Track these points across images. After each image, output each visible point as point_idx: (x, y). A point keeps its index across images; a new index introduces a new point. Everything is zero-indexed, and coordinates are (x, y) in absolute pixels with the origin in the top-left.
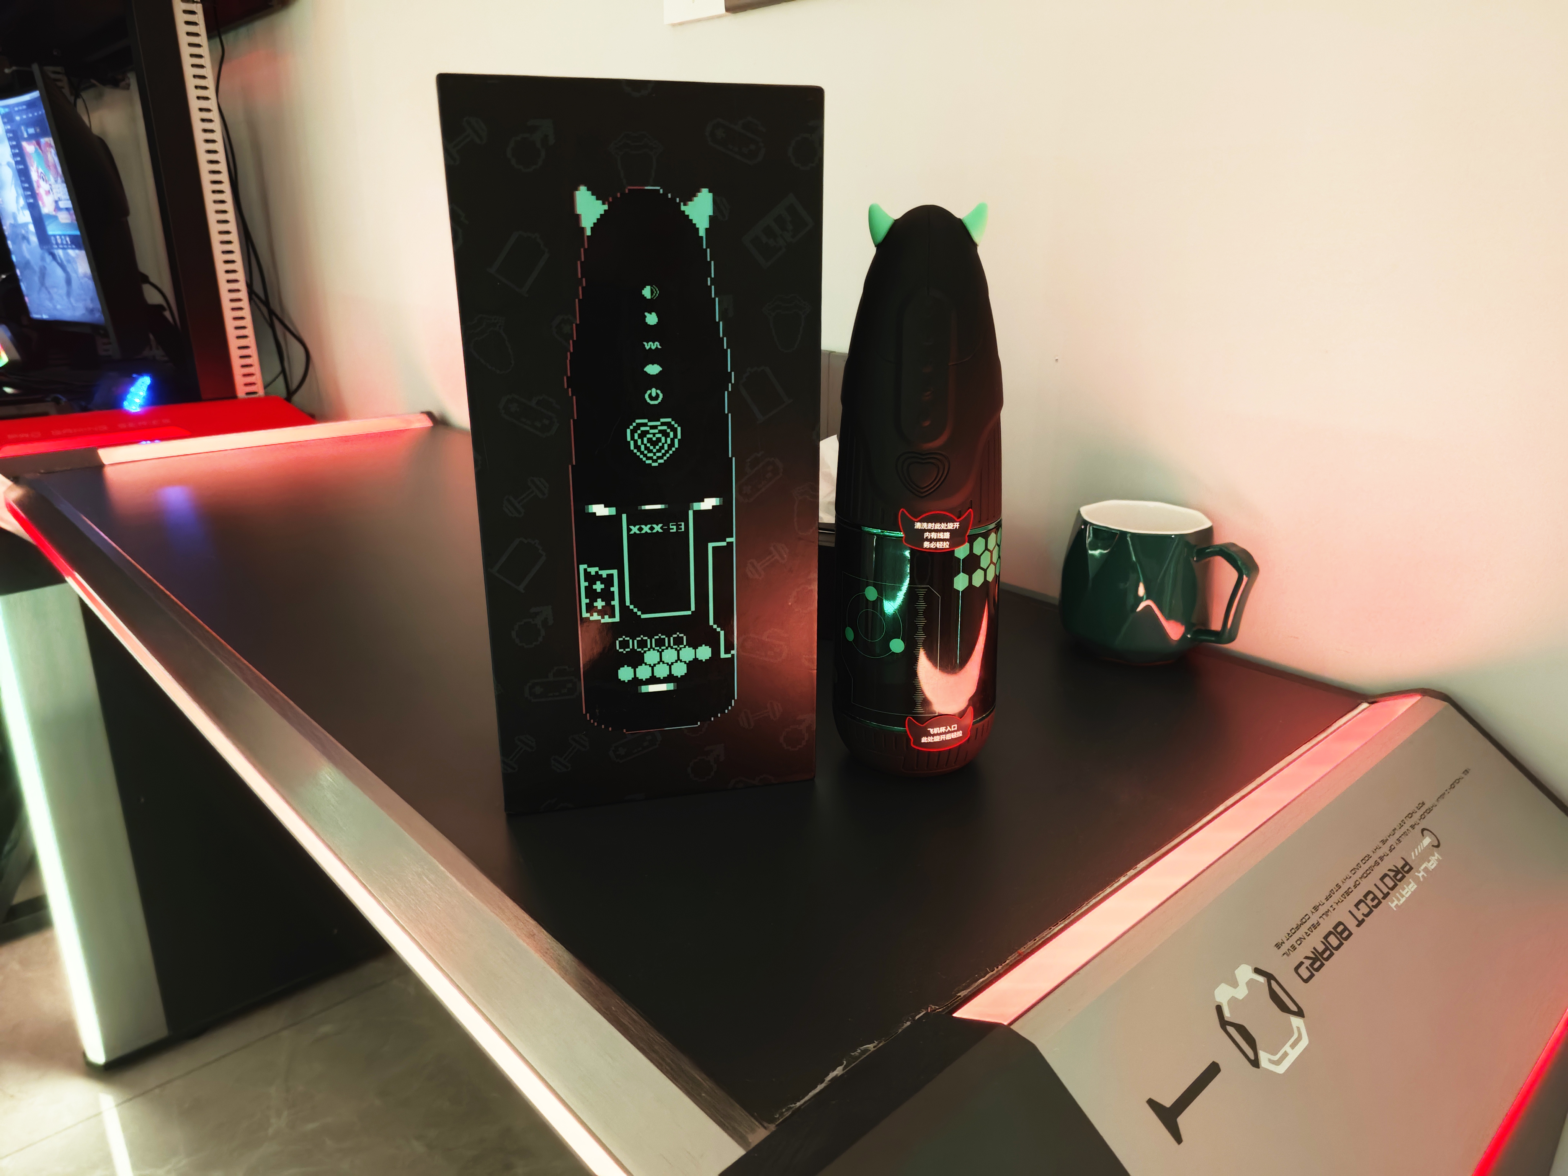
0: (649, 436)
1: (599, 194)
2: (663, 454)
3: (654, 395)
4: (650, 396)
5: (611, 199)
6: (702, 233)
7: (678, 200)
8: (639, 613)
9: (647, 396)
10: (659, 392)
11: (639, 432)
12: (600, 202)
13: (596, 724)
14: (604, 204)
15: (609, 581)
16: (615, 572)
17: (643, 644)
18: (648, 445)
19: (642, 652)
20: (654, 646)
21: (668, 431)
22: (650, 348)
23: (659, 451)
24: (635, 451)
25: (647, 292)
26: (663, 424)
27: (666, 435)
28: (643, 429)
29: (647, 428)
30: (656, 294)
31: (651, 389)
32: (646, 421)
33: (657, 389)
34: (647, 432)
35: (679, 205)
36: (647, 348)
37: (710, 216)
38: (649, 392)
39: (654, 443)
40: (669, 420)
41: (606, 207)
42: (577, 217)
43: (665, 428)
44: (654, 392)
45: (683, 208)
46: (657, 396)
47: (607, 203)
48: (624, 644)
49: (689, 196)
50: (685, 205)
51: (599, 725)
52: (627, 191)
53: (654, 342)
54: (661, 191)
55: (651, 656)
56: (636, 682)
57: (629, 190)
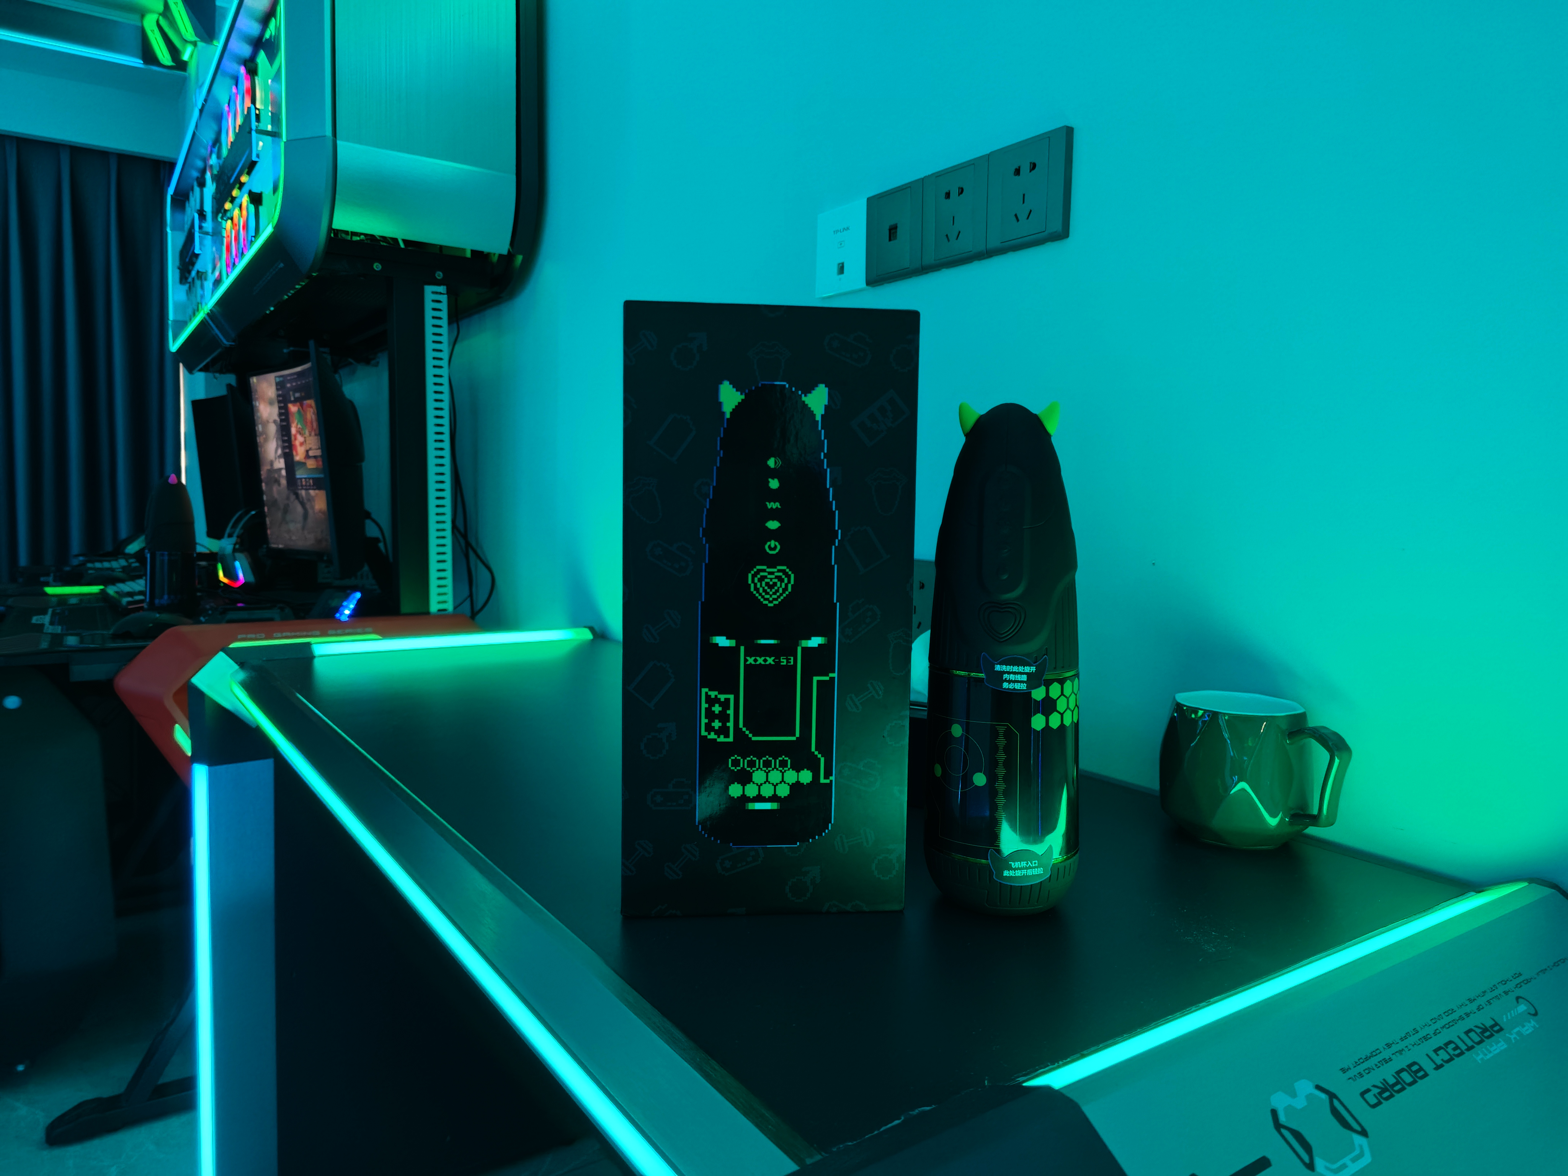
0: (767, 580)
1: (738, 387)
2: (778, 596)
3: (773, 546)
4: (770, 547)
5: (747, 391)
6: (818, 418)
7: (800, 392)
8: (750, 735)
9: (767, 547)
10: (777, 544)
11: (759, 576)
12: (739, 393)
13: (706, 835)
14: (741, 394)
15: (725, 704)
16: (731, 697)
17: (752, 764)
18: (766, 588)
19: (751, 771)
20: (761, 767)
21: (783, 577)
22: (772, 508)
23: (774, 593)
24: (755, 592)
25: (771, 463)
26: (779, 571)
27: (781, 580)
28: (762, 574)
29: (765, 574)
30: (778, 465)
31: (770, 541)
32: (764, 567)
33: (775, 541)
34: (765, 577)
35: (801, 395)
36: (769, 507)
37: (825, 405)
38: (768, 543)
39: (771, 587)
40: (784, 568)
41: (743, 397)
42: (720, 405)
43: (780, 574)
44: (773, 543)
45: (804, 398)
46: (776, 547)
47: (744, 394)
48: (736, 763)
49: (808, 390)
50: (805, 396)
51: (709, 837)
52: (760, 385)
53: (775, 503)
54: (787, 386)
55: (758, 776)
56: (744, 799)
57: (762, 384)
